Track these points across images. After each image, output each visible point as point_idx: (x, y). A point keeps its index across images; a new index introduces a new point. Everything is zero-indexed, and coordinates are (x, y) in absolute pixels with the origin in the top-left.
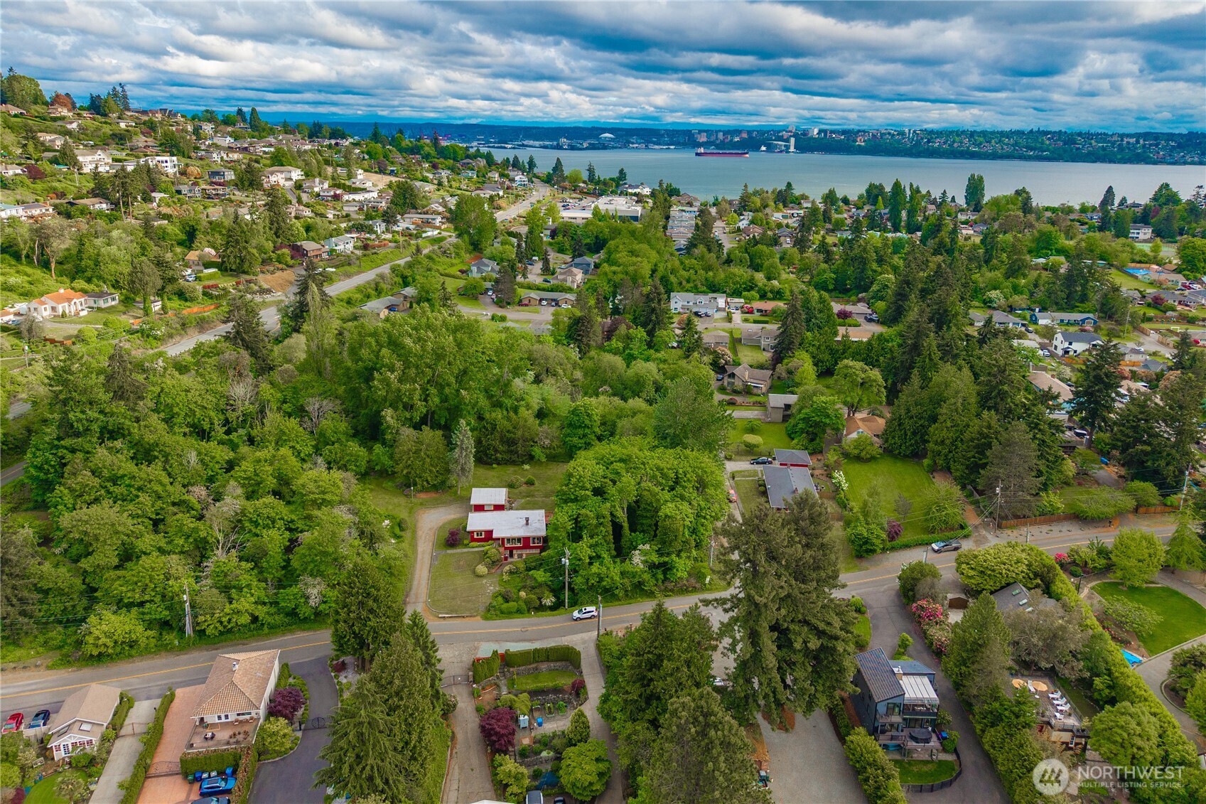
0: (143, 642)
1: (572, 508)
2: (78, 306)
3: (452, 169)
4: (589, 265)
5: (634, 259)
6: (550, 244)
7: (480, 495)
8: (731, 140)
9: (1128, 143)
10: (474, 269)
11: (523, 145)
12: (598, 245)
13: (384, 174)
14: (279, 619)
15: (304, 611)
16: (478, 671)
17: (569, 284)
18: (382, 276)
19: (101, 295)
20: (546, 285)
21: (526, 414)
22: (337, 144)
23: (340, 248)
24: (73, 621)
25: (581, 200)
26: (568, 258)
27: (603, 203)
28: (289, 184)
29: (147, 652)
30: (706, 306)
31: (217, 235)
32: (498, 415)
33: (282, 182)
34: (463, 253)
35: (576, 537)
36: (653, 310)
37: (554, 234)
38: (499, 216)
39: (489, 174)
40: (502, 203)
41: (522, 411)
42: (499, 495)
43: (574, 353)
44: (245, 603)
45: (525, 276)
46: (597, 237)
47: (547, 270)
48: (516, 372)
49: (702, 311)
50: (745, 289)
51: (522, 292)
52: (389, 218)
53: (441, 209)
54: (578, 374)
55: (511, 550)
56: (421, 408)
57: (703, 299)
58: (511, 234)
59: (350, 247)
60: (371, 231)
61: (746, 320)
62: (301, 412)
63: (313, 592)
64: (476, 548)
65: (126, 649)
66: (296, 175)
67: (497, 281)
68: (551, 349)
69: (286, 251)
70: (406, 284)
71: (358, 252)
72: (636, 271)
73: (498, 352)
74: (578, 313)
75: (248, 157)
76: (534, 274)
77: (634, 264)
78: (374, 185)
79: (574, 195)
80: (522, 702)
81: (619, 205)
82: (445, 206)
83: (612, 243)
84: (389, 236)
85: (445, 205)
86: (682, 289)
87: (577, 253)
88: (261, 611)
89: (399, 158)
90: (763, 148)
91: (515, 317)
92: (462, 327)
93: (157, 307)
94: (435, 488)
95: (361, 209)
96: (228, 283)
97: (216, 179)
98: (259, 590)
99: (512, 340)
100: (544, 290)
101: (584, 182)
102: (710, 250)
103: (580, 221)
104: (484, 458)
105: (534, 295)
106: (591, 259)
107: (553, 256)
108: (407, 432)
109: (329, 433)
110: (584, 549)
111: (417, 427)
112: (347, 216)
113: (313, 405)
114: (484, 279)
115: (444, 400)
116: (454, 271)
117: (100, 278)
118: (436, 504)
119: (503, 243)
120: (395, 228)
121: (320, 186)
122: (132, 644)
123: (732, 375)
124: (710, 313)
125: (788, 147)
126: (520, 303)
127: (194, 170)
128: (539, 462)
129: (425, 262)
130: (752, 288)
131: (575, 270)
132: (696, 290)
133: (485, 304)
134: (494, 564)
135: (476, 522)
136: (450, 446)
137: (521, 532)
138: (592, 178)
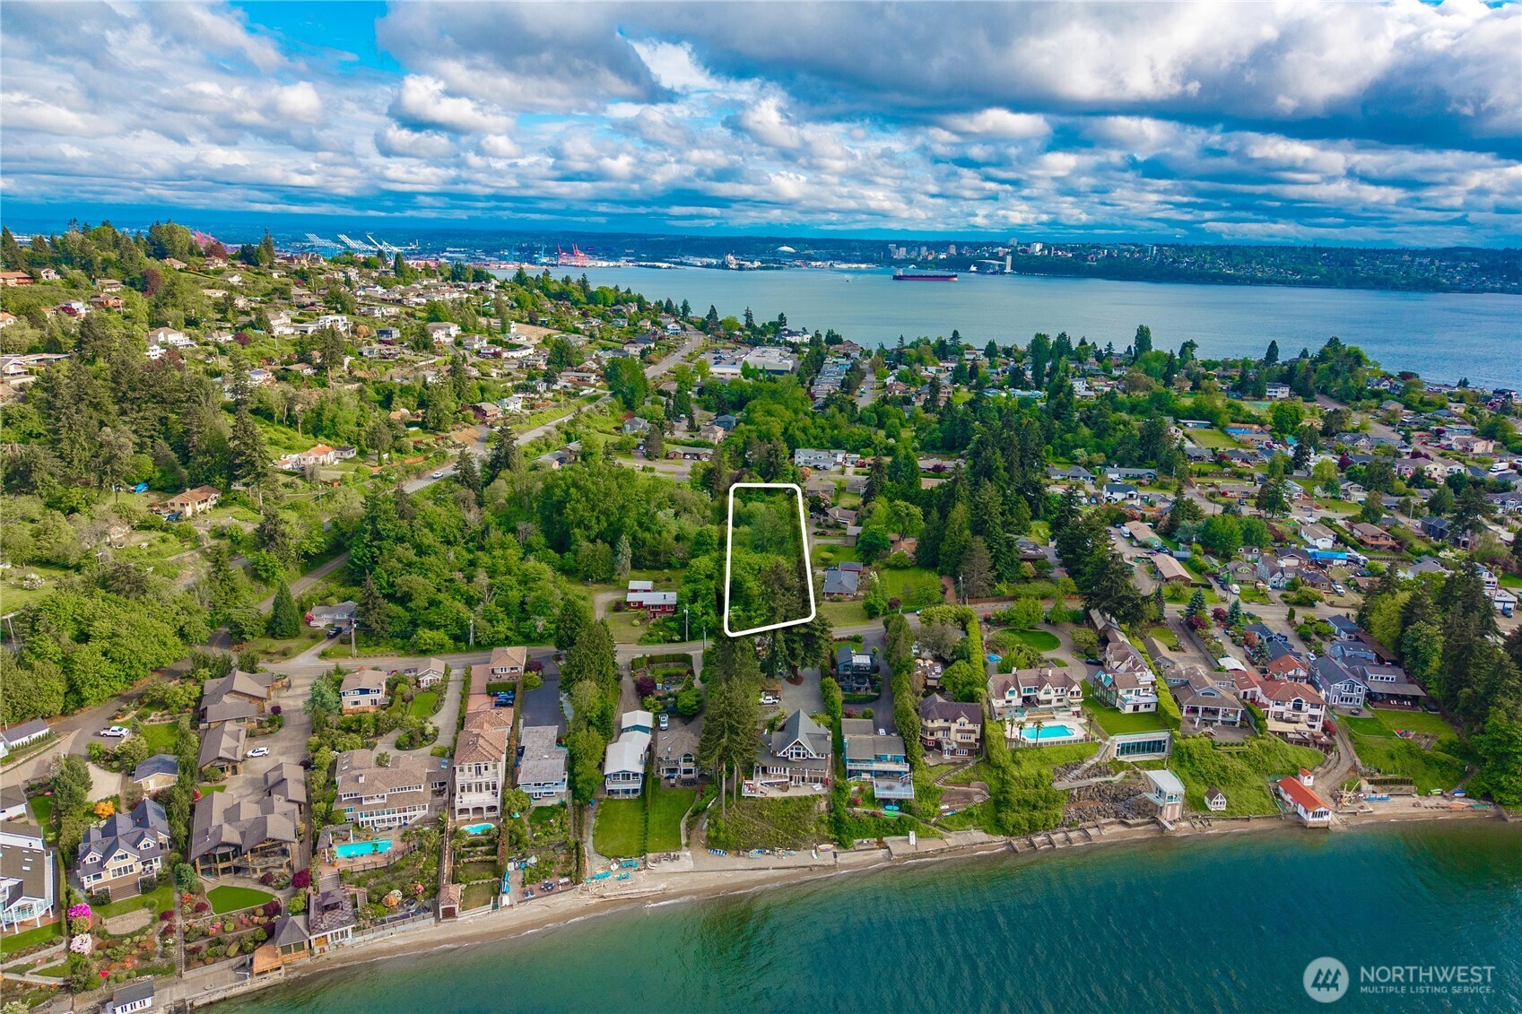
0: (447, 646)
1: (692, 586)
2: (331, 457)
3: (603, 317)
4: (730, 422)
5: (769, 418)
6: (698, 402)
7: (633, 585)
8: (935, 258)
9: (1420, 264)
10: (628, 427)
11: (681, 264)
12: (740, 402)
13: (535, 324)
14: (520, 638)
15: (534, 635)
16: (634, 665)
17: (710, 440)
18: (548, 433)
19: (345, 449)
20: (692, 440)
21: (668, 537)
22: (482, 289)
23: (511, 408)
24: (405, 636)
25: (734, 350)
26: (712, 415)
27: (754, 358)
28: (449, 340)
29: (450, 652)
30: (824, 461)
31: (410, 398)
32: (648, 535)
33: (443, 338)
34: (617, 411)
35: (693, 600)
36: (772, 463)
37: (700, 392)
38: (650, 372)
39: (641, 323)
40: (653, 357)
41: (664, 534)
42: (649, 584)
43: (706, 496)
44: (502, 628)
45: (672, 433)
46: (741, 396)
47: (693, 428)
48: (660, 506)
49: (822, 465)
50: (864, 447)
51: (669, 447)
52: (549, 379)
53: (595, 366)
54: (708, 513)
55: (654, 613)
56: (596, 529)
57: (823, 454)
58: (661, 393)
59: (519, 406)
60: (535, 391)
61: (856, 473)
62: (513, 530)
63: (540, 624)
64: (633, 612)
65: (439, 649)
66: (455, 330)
67: (647, 438)
68: (688, 492)
69: (471, 412)
70: (569, 440)
71: (527, 412)
72: (769, 429)
73: (647, 492)
74: (711, 466)
75: (404, 310)
76: (681, 432)
77: (767, 423)
78: (529, 339)
79: (729, 345)
80: (659, 678)
81: (771, 358)
82: (599, 363)
83: (751, 404)
84: (550, 395)
85: (598, 360)
86: (808, 445)
87: (721, 412)
88: (510, 634)
89: (548, 305)
90: (973, 268)
91: (661, 468)
92: (623, 474)
93: (386, 456)
94: (604, 581)
95: (520, 367)
96: (429, 439)
97: (384, 338)
98: (507, 623)
99: (657, 484)
100: (688, 445)
101: (740, 330)
102: (841, 411)
103: (728, 377)
104: (637, 564)
105: (679, 449)
106: (734, 417)
107: (698, 413)
108: (585, 544)
109: (534, 544)
110: (698, 607)
111: (593, 541)
112: (509, 374)
113: (521, 526)
114: (636, 435)
115: (610, 524)
116: (609, 428)
117: (337, 435)
118: (606, 591)
119: (654, 402)
120: (555, 387)
121: (480, 343)
122: (442, 646)
123: (827, 514)
124: (828, 466)
125: (1003, 267)
126: (667, 457)
127: (363, 329)
128: (675, 568)
129: (585, 420)
130: (869, 446)
131: (716, 428)
132: (821, 447)
133: (637, 457)
134: (643, 620)
135: (631, 597)
136: (616, 553)
137: (662, 602)
138: (749, 325)
